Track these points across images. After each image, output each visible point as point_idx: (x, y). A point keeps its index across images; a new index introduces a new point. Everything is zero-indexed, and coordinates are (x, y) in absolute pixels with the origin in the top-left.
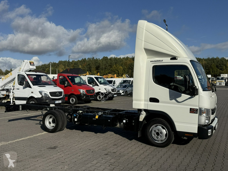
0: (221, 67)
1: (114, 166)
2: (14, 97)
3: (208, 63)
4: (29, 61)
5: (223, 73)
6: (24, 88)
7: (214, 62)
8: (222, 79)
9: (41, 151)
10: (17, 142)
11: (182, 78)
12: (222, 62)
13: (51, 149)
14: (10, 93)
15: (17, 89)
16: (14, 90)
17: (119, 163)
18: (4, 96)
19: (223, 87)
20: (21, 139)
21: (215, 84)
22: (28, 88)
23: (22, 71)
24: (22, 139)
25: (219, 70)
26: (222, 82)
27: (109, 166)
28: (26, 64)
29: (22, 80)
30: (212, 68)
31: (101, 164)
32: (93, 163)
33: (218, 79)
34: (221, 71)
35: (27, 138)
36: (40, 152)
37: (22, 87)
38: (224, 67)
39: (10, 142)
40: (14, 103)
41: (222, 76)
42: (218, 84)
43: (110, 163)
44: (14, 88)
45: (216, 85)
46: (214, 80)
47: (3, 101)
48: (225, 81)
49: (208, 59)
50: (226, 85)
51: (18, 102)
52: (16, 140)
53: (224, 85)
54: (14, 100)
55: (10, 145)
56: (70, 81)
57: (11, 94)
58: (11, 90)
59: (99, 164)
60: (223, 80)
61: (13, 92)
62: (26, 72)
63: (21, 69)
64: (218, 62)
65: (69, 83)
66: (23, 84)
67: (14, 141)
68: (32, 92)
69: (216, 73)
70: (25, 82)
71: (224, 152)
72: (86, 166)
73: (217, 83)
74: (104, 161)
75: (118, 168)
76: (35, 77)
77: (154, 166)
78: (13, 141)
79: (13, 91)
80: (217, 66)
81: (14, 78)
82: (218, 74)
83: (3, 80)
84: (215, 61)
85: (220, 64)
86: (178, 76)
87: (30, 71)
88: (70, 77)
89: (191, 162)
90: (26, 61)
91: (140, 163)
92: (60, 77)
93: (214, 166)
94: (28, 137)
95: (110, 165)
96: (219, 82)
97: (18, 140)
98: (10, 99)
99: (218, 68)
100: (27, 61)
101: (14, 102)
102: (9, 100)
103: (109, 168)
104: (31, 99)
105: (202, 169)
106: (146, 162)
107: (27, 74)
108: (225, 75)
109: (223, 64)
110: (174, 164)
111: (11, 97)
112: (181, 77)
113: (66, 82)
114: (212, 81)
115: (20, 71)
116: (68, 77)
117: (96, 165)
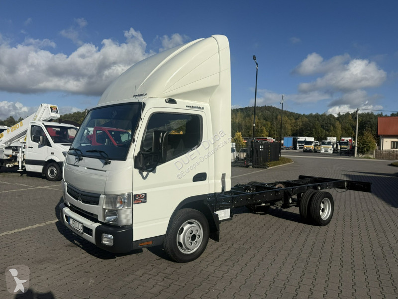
0: (328, 127)
1: (171, 281)
2: (24, 160)
3: (310, 121)
4: (49, 105)
5: (331, 136)
6: (40, 146)
7: (318, 120)
8: (329, 143)
9: (54, 250)
10: (18, 233)
11: (274, 140)
12: (330, 120)
13: (71, 248)
14: (19, 153)
15: (29, 147)
16: (24, 148)
17: (179, 275)
18: (9, 158)
19: (329, 155)
20: (24, 229)
21: (320, 150)
22: (46, 147)
23: (39, 120)
24: (27, 228)
25: (324, 131)
26: (329, 148)
27: (163, 280)
28: (46, 110)
29: (37, 134)
30: (315, 128)
31: (150, 276)
32: (136, 273)
33: (324, 144)
34: (327, 132)
35: (34, 227)
36: (51, 252)
37: (37, 144)
38: (332, 127)
39: (5, 233)
40: (24, 168)
41: (329, 139)
42: (323, 151)
43: (164, 275)
44: (25, 146)
45: (320, 152)
46: (317, 145)
47: (7, 166)
48: (333, 147)
49: (311, 116)
50: (333, 152)
51: (30, 168)
52: (16, 231)
53: (332, 152)
54: (24, 164)
55: (4, 239)
56: (112, 139)
57: (20, 155)
58: (21, 149)
59: (146, 277)
60: (330, 145)
61: (23, 152)
62: (44, 122)
63: (36, 116)
64: (324, 119)
65: (110, 141)
66: (39, 141)
67: (13, 232)
68: (52, 153)
69: (321, 135)
70: (41, 137)
71: (341, 257)
72: (125, 279)
73: (323, 149)
74: (155, 270)
75: (176, 283)
76: (59, 129)
77: (235, 280)
78: (10, 232)
79: (24, 150)
80: (322, 126)
81: (26, 131)
82: (323, 137)
83: (8, 132)
84: (320, 118)
85: (326, 124)
86: (269, 137)
87: (51, 121)
88: (113, 133)
89: (293, 274)
90: (44, 105)
91: (213, 275)
92: (98, 132)
93: (328, 282)
94: (38, 225)
95: (165, 279)
96: (324, 147)
97: (19, 230)
98: (18, 162)
99: (324, 128)
100: (46, 106)
101: (24, 166)
102: (16, 164)
103: (162, 283)
104: (51, 164)
105: (311, 287)
106: (222, 273)
107: (45, 124)
108: (333, 138)
109: (330, 124)
110: (266, 277)
111: (20, 160)
112: (272, 138)
113: (107, 140)
114: (315, 146)
115: (35, 120)
116: (110, 132)
117: (141, 278)
